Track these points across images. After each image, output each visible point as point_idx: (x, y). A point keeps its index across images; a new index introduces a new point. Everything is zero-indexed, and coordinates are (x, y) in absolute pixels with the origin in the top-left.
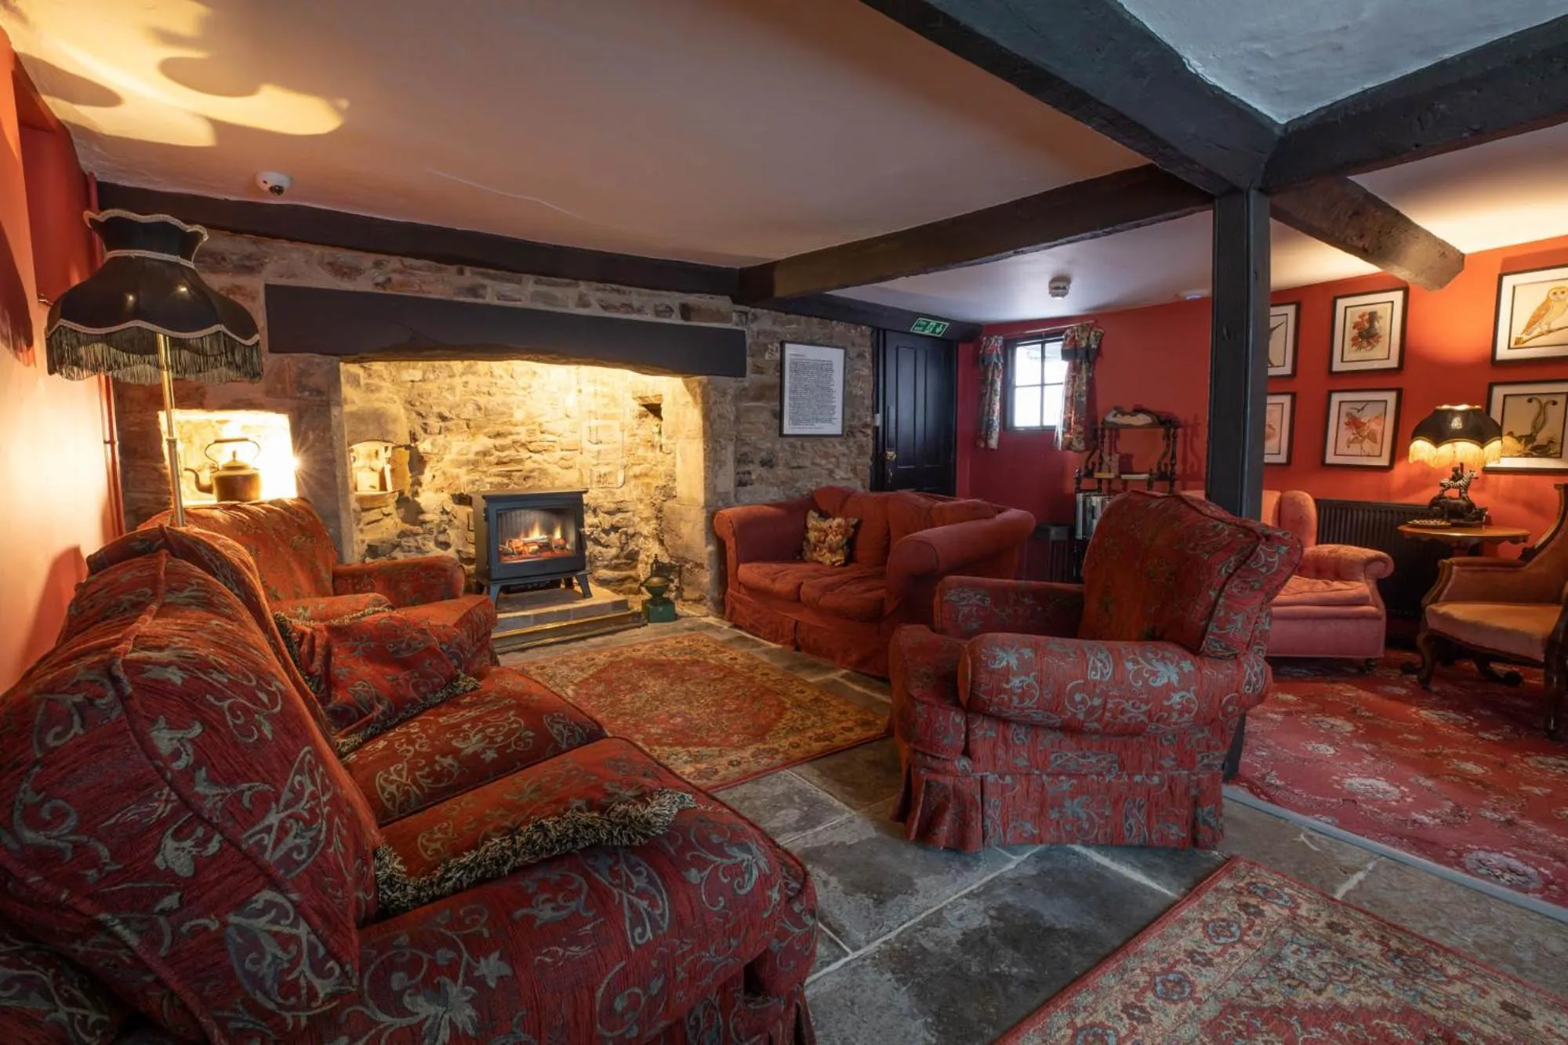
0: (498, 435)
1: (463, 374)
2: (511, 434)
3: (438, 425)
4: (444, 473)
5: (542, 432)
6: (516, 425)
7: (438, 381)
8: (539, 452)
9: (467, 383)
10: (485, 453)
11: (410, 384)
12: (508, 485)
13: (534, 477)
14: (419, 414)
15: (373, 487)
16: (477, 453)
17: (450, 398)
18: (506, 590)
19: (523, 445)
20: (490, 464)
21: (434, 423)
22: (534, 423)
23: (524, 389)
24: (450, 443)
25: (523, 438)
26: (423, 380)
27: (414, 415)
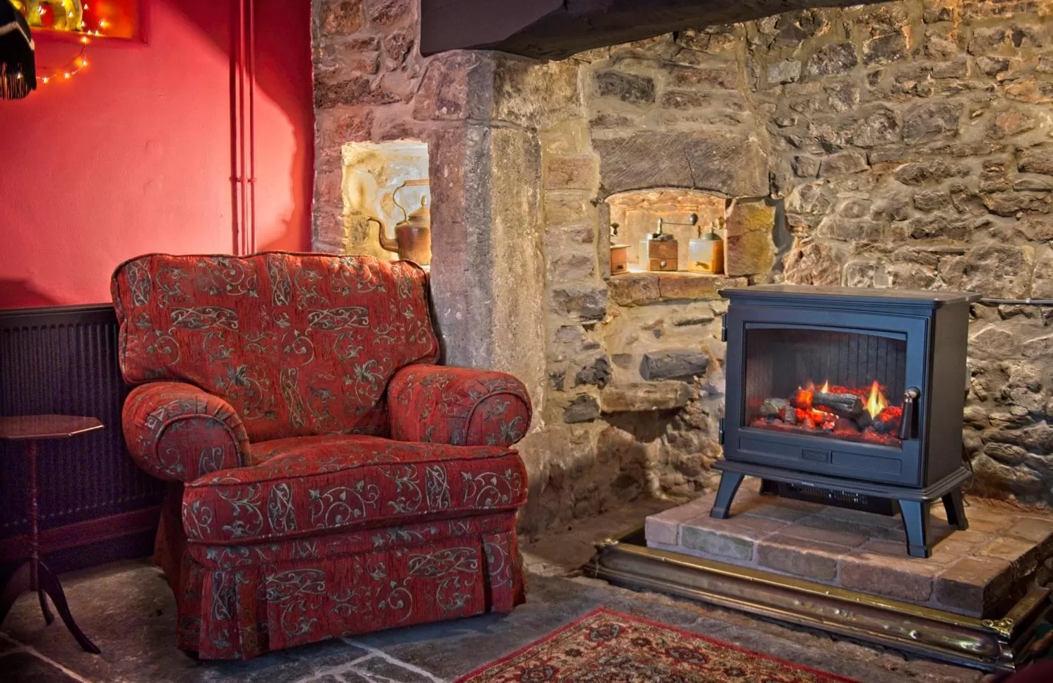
0: (921, 177)
1: (870, 58)
2: (948, 174)
3: (817, 159)
4: (817, 249)
5: (1022, 170)
6: (962, 155)
7: (824, 79)
8: (1011, 214)
9: (876, 74)
10: (893, 214)
11: (780, 87)
12: (929, 281)
13: (986, 270)
14: (790, 141)
15: (705, 266)
16: (878, 214)
17: (842, 107)
18: (769, 488)
19: (973, 198)
20: (899, 237)
21: (812, 156)
22: (1003, 149)
23: (991, 75)
24: (834, 192)
25: (975, 182)
26: (802, 79)
27: (783, 143)
